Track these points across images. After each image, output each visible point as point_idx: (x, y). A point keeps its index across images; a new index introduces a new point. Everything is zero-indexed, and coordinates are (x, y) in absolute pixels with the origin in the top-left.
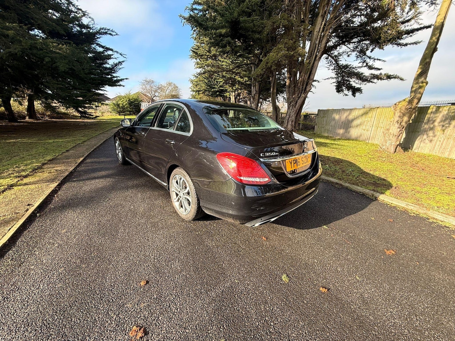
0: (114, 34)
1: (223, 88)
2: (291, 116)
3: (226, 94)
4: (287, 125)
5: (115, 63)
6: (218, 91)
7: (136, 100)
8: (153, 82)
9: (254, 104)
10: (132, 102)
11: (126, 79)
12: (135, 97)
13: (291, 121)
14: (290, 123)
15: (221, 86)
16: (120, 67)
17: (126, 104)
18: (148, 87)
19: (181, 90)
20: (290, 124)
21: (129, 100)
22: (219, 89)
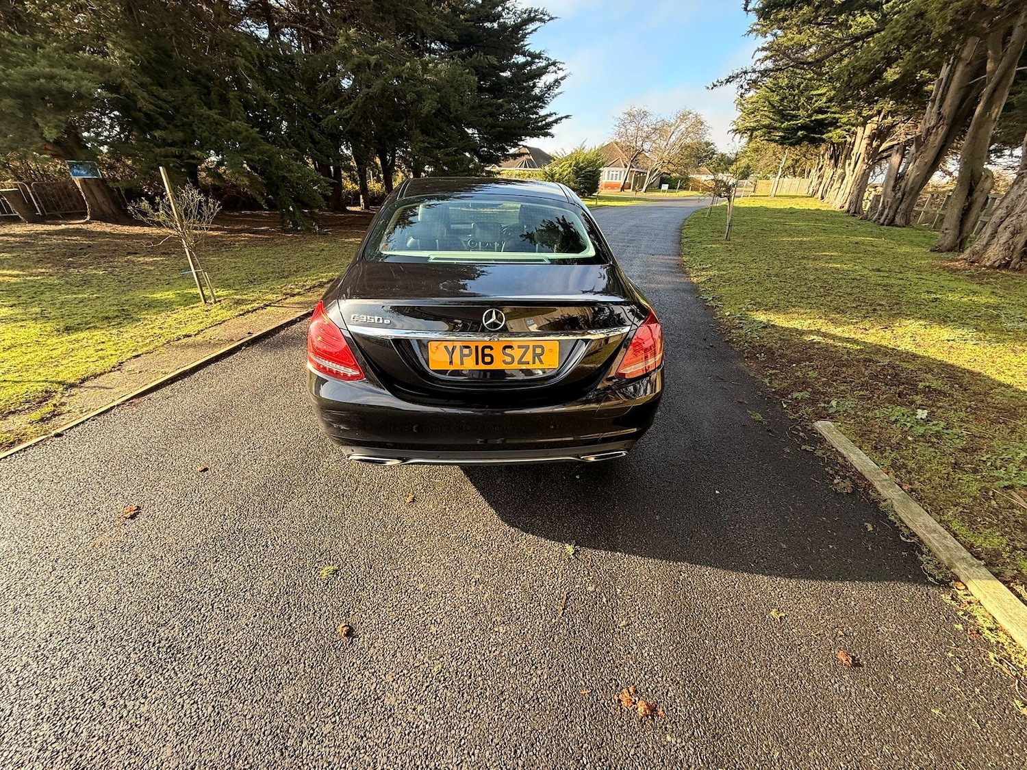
0: (546, 18)
1: (823, 117)
2: (1018, 210)
3: (830, 134)
4: (988, 244)
5: (547, 84)
6: (803, 127)
7: (591, 163)
8: (645, 114)
9: (917, 163)
10: (581, 169)
11: (567, 117)
12: (591, 157)
13: (1012, 229)
14: (1004, 237)
15: (820, 111)
16: (557, 91)
17: (570, 173)
18: (632, 129)
19: (710, 130)
20: (1002, 241)
21: (577, 164)
22: (811, 121)
